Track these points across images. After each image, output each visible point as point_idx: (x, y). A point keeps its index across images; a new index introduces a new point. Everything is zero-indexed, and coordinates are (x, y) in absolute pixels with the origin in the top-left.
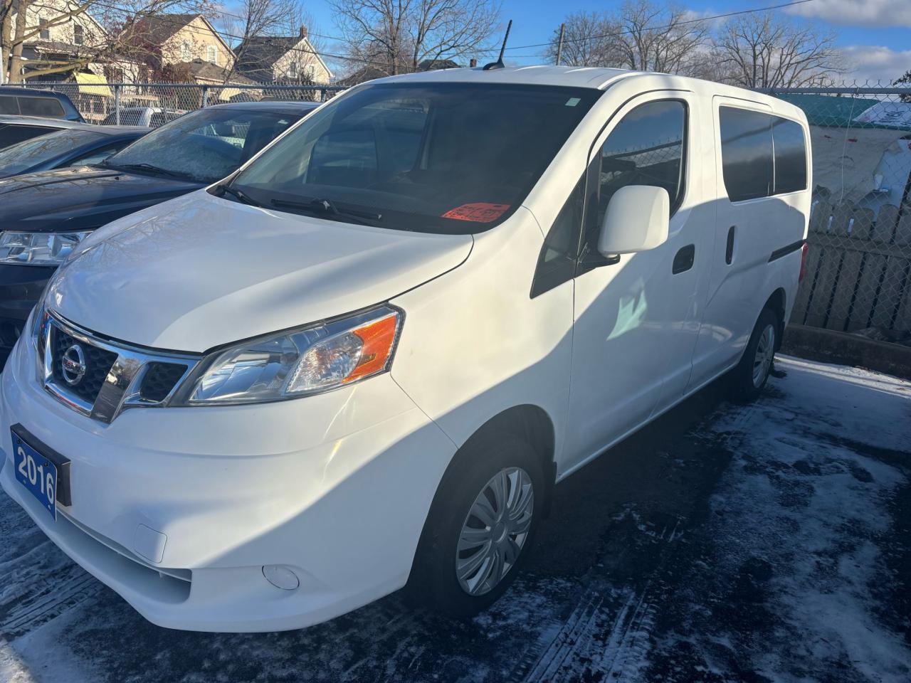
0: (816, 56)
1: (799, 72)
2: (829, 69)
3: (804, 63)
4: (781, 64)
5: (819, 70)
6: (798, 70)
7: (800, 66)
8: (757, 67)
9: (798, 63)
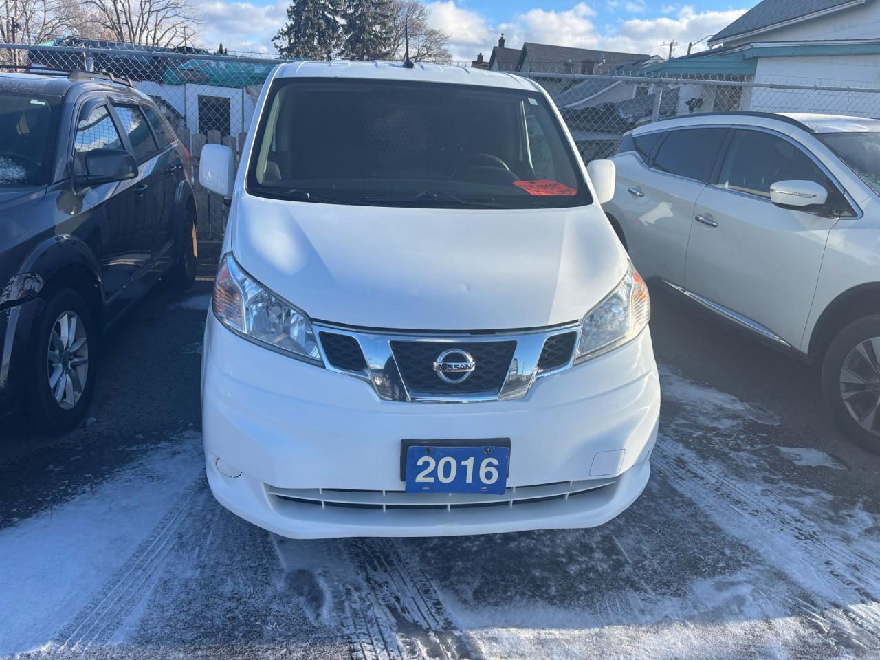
0: (173, 6)
1: (161, 20)
2: (188, 19)
3: (164, 11)
4: (142, 10)
5: (179, 20)
6: (159, 19)
7: (161, 15)
8: (119, 12)
9: (158, 11)
